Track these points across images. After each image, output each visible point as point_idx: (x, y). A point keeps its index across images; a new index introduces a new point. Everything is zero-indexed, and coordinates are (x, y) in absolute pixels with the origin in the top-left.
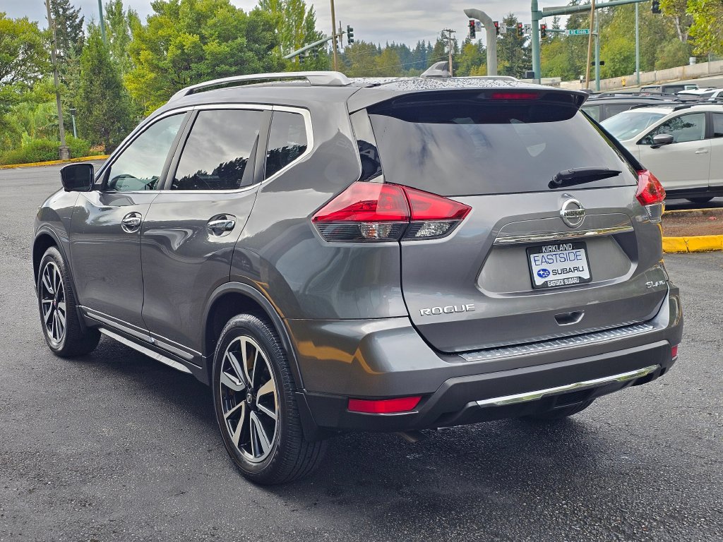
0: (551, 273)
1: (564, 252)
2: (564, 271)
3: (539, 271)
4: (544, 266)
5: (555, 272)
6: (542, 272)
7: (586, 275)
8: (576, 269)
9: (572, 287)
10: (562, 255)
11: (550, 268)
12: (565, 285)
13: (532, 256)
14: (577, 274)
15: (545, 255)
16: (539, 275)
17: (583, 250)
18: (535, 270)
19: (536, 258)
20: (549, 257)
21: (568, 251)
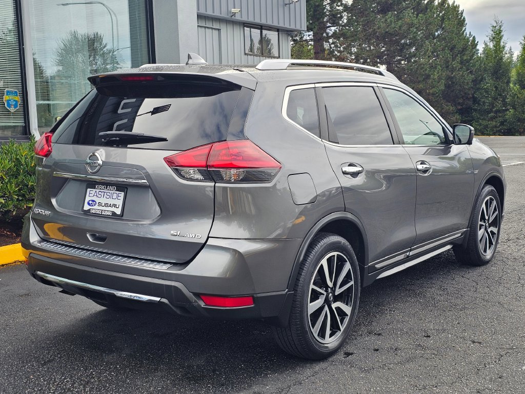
0: (97, 204)
1: (111, 192)
2: (106, 205)
3: (90, 201)
4: (95, 198)
5: (100, 204)
6: (91, 202)
7: (118, 211)
8: (115, 206)
9: (106, 217)
10: (108, 194)
11: (98, 200)
12: (101, 214)
13: (89, 190)
14: (113, 209)
15: (98, 191)
16: (89, 204)
17: (123, 193)
18: (88, 199)
19: (91, 192)
20: (100, 193)
21: (112, 191)
